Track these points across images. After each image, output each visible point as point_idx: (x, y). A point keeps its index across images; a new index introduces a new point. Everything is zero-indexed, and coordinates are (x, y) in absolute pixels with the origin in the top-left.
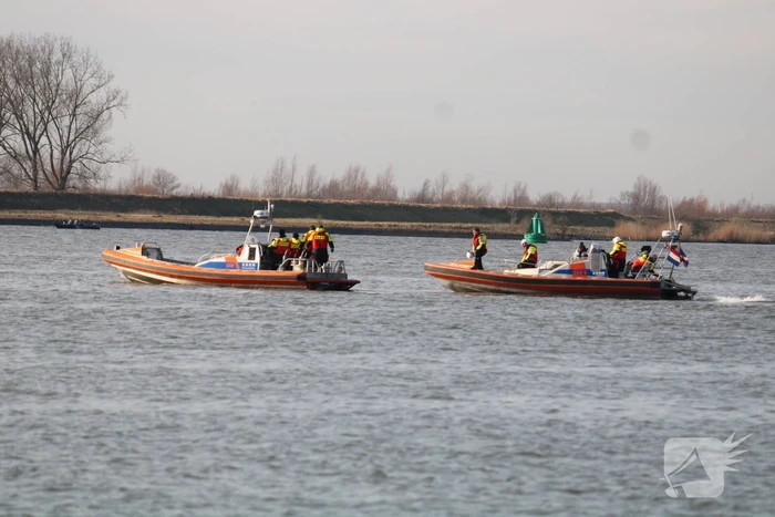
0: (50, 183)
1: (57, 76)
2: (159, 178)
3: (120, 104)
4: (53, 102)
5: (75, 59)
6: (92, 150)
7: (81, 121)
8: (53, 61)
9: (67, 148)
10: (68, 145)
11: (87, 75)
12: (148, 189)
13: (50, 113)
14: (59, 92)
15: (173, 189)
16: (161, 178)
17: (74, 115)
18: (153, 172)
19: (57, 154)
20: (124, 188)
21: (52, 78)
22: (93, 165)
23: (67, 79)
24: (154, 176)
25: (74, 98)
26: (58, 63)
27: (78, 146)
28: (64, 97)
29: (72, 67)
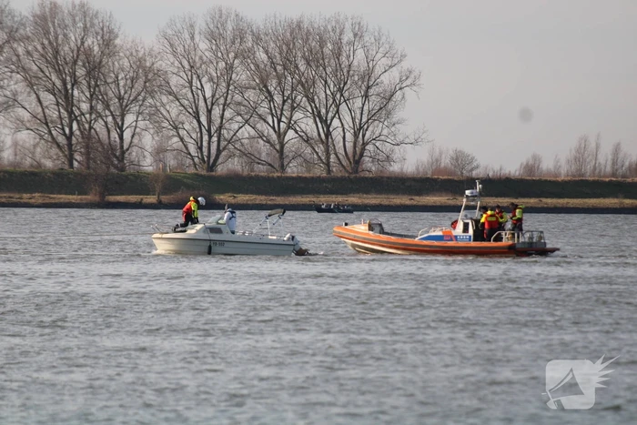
0: (343, 165)
1: (348, 57)
2: (457, 159)
3: (413, 84)
4: (345, 84)
5: (366, 38)
6: (385, 132)
7: (374, 102)
8: (344, 41)
9: (359, 130)
10: (361, 128)
11: (379, 55)
12: (445, 171)
13: (342, 95)
14: (351, 72)
15: (472, 170)
16: (459, 158)
17: (366, 96)
18: (451, 152)
19: (349, 136)
20: (421, 170)
21: (343, 58)
22: (387, 148)
23: (359, 58)
24: (452, 158)
25: (366, 79)
26: (349, 43)
27: (370, 128)
28: (356, 78)
29: (364, 47)
